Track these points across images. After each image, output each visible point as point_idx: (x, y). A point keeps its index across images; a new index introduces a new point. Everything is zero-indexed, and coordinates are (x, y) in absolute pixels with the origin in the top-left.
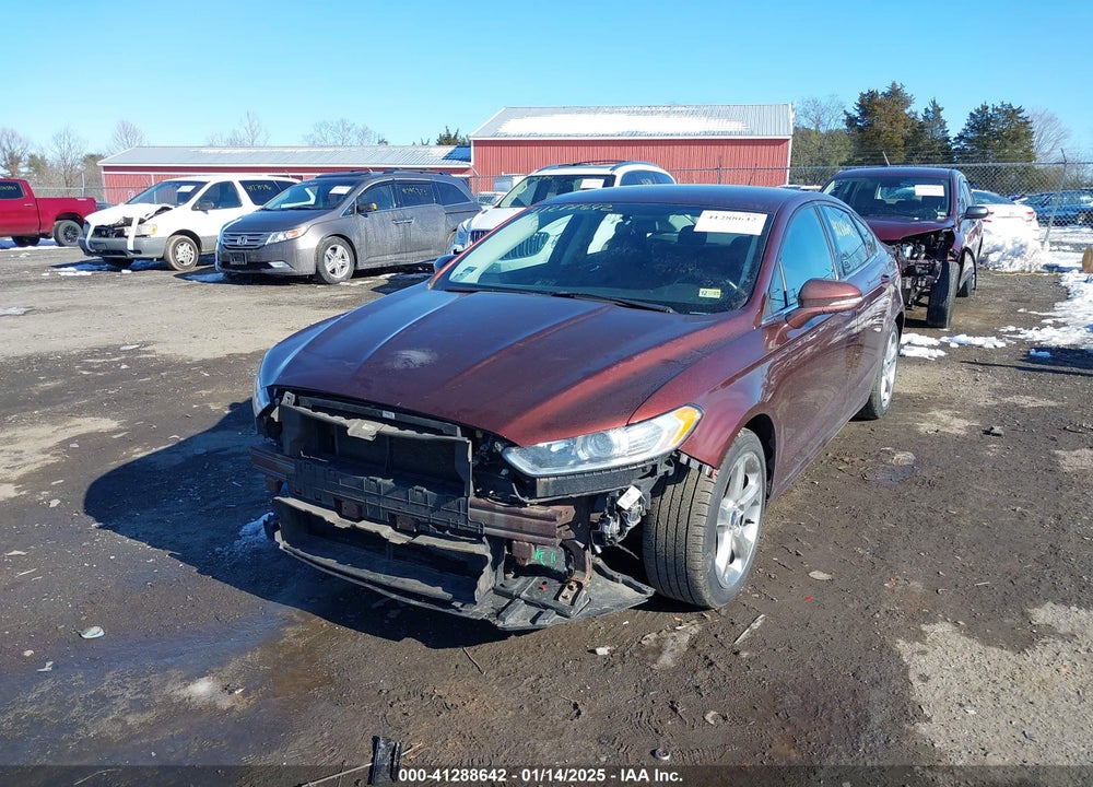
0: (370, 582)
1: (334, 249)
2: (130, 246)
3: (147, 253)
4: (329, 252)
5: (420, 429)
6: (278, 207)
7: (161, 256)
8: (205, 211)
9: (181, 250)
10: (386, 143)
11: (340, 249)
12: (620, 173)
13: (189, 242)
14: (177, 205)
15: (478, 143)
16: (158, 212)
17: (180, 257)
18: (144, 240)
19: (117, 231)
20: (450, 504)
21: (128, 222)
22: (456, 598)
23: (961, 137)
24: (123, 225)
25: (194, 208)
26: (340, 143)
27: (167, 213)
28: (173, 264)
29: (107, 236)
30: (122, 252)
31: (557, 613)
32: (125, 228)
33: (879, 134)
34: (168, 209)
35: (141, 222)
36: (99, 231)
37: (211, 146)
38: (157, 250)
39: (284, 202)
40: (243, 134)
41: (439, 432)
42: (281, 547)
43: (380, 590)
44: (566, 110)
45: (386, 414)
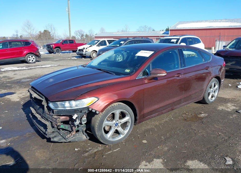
1: (119, 55)
2: (84, 53)
3: (87, 55)
4: (118, 56)
6: (111, 46)
7: (90, 55)
8: (99, 46)
9: (94, 54)
10: (154, 30)
11: (120, 55)
12: (181, 38)
13: (96, 53)
14: (94, 45)
15: (171, 30)
16: (90, 47)
17: (93, 56)
18: (87, 52)
19: (82, 50)
21: (84, 48)
24: (83, 49)
25: (97, 46)
26: (144, 31)
27: (92, 47)
28: (92, 57)
29: (81, 51)
30: (83, 55)
32: (83, 50)
34: (92, 46)
35: (86, 48)
36: (80, 50)
37: (118, 32)
38: (89, 54)
39: (112, 45)
40: (124, 29)
44: (193, 22)
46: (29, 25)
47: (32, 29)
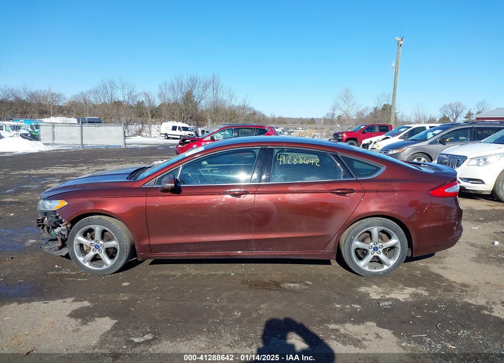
11: (423, 159)
14: (393, 136)
16: (383, 139)
18: (374, 151)
21: (371, 143)
25: (400, 137)
27: (387, 139)
32: (369, 145)
35: (375, 142)
46: (347, 97)
47: (351, 103)
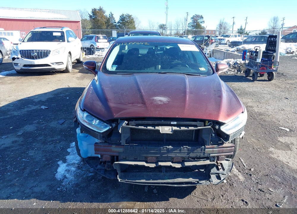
0: (162, 183)
5: (187, 126)
12: (64, 31)
20: (198, 149)
22: (200, 180)
23: (119, 22)
31: (222, 174)
33: (99, 20)
41: (196, 126)
42: (119, 181)
43: (170, 185)
45: (172, 123)
